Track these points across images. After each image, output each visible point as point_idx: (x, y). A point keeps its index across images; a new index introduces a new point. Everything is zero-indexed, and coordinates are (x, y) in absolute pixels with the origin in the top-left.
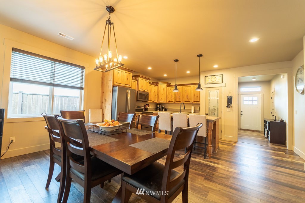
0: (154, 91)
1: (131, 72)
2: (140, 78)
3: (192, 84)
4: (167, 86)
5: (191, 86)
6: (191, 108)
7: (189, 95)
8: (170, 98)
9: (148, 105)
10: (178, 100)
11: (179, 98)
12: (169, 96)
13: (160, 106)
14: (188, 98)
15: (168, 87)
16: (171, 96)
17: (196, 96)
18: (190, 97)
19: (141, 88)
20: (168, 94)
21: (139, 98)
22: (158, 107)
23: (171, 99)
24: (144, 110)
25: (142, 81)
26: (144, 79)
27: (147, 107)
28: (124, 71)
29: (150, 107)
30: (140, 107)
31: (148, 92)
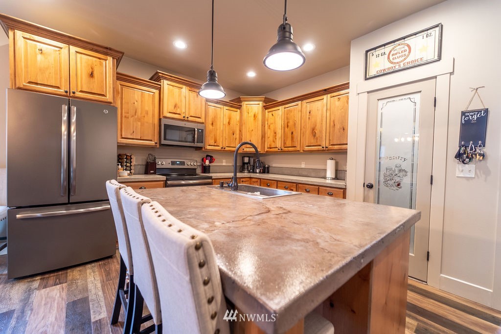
0: (226, 121)
1: (106, 54)
2: (166, 82)
3: (325, 90)
4: (266, 108)
5: (325, 97)
6: (326, 165)
7: (318, 127)
8: (271, 139)
9: (211, 157)
10: (289, 143)
11: (292, 138)
12: (269, 134)
13: (249, 160)
14: (314, 136)
15: (267, 111)
16: (272, 134)
17: (338, 126)
18: (321, 132)
19: (171, 109)
20: (266, 126)
21: (165, 139)
22: (244, 164)
23: (274, 142)
24: (199, 171)
25: (176, 90)
27: (207, 162)
28: (73, 49)
29: (224, 164)
30: (183, 163)
31: (203, 123)
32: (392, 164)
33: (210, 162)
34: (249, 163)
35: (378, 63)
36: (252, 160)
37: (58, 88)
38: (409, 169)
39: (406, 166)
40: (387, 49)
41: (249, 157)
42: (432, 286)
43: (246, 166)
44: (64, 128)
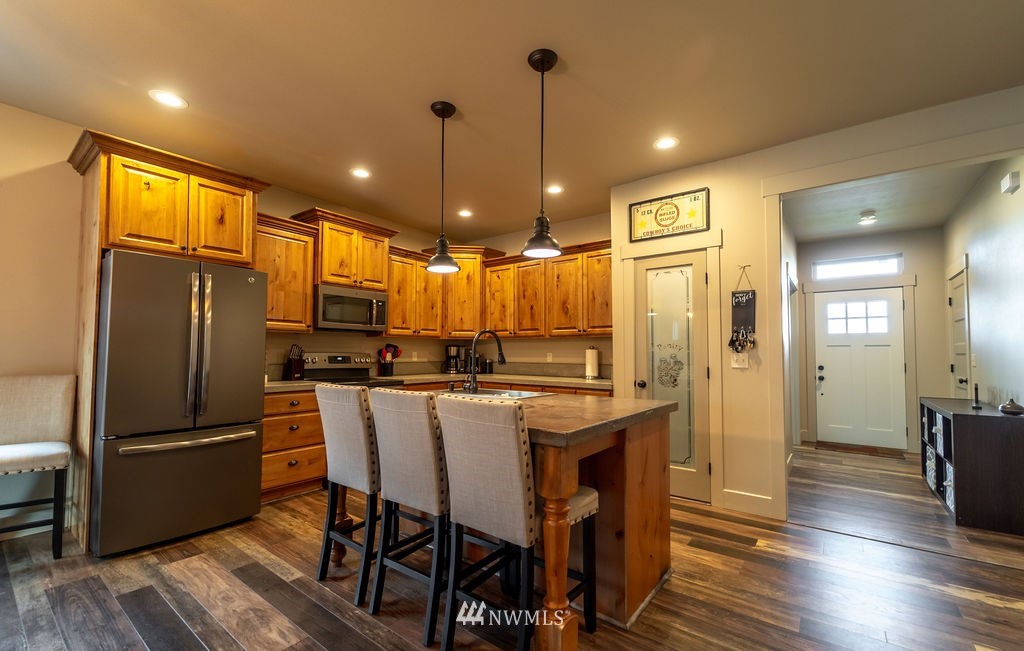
0: (421, 286)
1: (244, 187)
2: (327, 225)
3: (580, 246)
4: (486, 264)
5: (579, 256)
6: (585, 357)
7: (571, 299)
8: (497, 315)
9: (396, 347)
10: (527, 323)
11: (532, 316)
12: (494, 308)
13: (458, 352)
14: (566, 313)
15: (488, 270)
16: (499, 307)
17: (599, 300)
18: (576, 307)
19: (335, 268)
20: (488, 295)
21: (325, 319)
22: (449, 358)
23: (502, 320)
24: (373, 373)
25: (343, 238)
26: (356, 231)
27: (389, 357)
28: (195, 180)
29: (415, 359)
30: (346, 360)
31: (384, 291)
32: (666, 353)
33: (394, 357)
34: (458, 355)
35: (645, 223)
36: (463, 351)
37: (171, 242)
38: (685, 361)
39: (682, 357)
40: (654, 206)
41: (458, 346)
42: (717, 506)
43: (453, 362)
44: (194, 305)
